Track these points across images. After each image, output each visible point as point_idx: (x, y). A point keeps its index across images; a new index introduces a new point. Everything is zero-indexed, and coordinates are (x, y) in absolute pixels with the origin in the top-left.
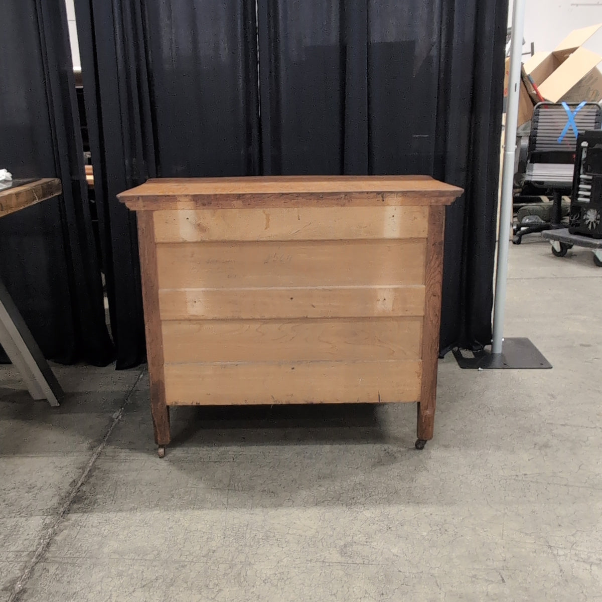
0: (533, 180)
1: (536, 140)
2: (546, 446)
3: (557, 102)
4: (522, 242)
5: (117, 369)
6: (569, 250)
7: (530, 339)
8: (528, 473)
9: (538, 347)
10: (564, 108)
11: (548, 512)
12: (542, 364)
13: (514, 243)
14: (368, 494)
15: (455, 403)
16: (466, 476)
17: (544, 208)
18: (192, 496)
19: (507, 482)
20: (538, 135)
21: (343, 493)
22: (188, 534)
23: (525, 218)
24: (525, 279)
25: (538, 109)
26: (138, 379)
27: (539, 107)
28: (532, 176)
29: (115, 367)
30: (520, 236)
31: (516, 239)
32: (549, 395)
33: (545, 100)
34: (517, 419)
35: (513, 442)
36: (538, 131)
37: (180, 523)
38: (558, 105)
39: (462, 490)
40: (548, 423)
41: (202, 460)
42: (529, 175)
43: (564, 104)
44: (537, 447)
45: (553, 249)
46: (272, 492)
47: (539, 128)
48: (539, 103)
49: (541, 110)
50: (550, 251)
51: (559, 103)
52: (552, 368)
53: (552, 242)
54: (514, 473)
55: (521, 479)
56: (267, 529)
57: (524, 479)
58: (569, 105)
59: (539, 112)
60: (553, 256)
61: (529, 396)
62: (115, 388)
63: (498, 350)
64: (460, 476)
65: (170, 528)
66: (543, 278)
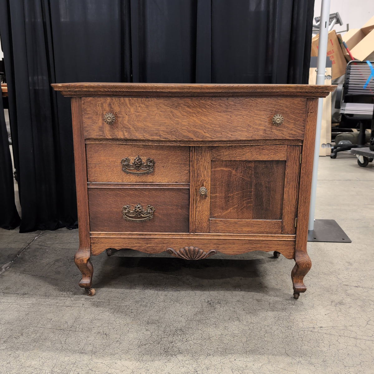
0: (345, 113)
1: (348, 86)
2: (341, 303)
3: (363, 61)
4: (337, 157)
5: (20, 232)
6: (370, 163)
7: (336, 221)
8: (323, 326)
9: (341, 227)
10: (368, 65)
11: (338, 362)
12: (344, 239)
13: (332, 157)
14: (185, 339)
15: (271, 267)
16: (271, 326)
17: (353, 135)
18: (38, 335)
19: (304, 333)
20: (350, 83)
21: (164, 337)
22: (21, 369)
23: (340, 141)
24: (337, 180)
25: (350, 65)
26: (33, 240)
27: (350, 64)
28: (345, 110)
29: (19, 231)
30: (336, 153)
31: (333, 154)
32: (347, 262)
33: (355, 59)
34: (319, 280)
35: (314, 299)
36: (350, 80)
37: (18, 359)
38: (364, 62)
39: (265, 339)
40: (344, 285)
41: (58, 305)
42: (342, 110)
43: (368, 62)
44: (333, 304)
45: (359, 162)
46: (105, 334)
47: (350, 78)
48: (351, 61)
49: (352, 66)
50: (356, 163)
51: (364, 61)
52: (351, 242)
53: (357, 156)
54: (311, 325)
55: (317, 331)
56: (90, 368)
57: (320, 331)
58: (371, 63)
59: (350, 67)
60: (359, 166)
61: (332, 263)
62: (13, 246)
63: (311, 227)
64: (266, 327)
65: (8, 363)
66: (350, 180)
